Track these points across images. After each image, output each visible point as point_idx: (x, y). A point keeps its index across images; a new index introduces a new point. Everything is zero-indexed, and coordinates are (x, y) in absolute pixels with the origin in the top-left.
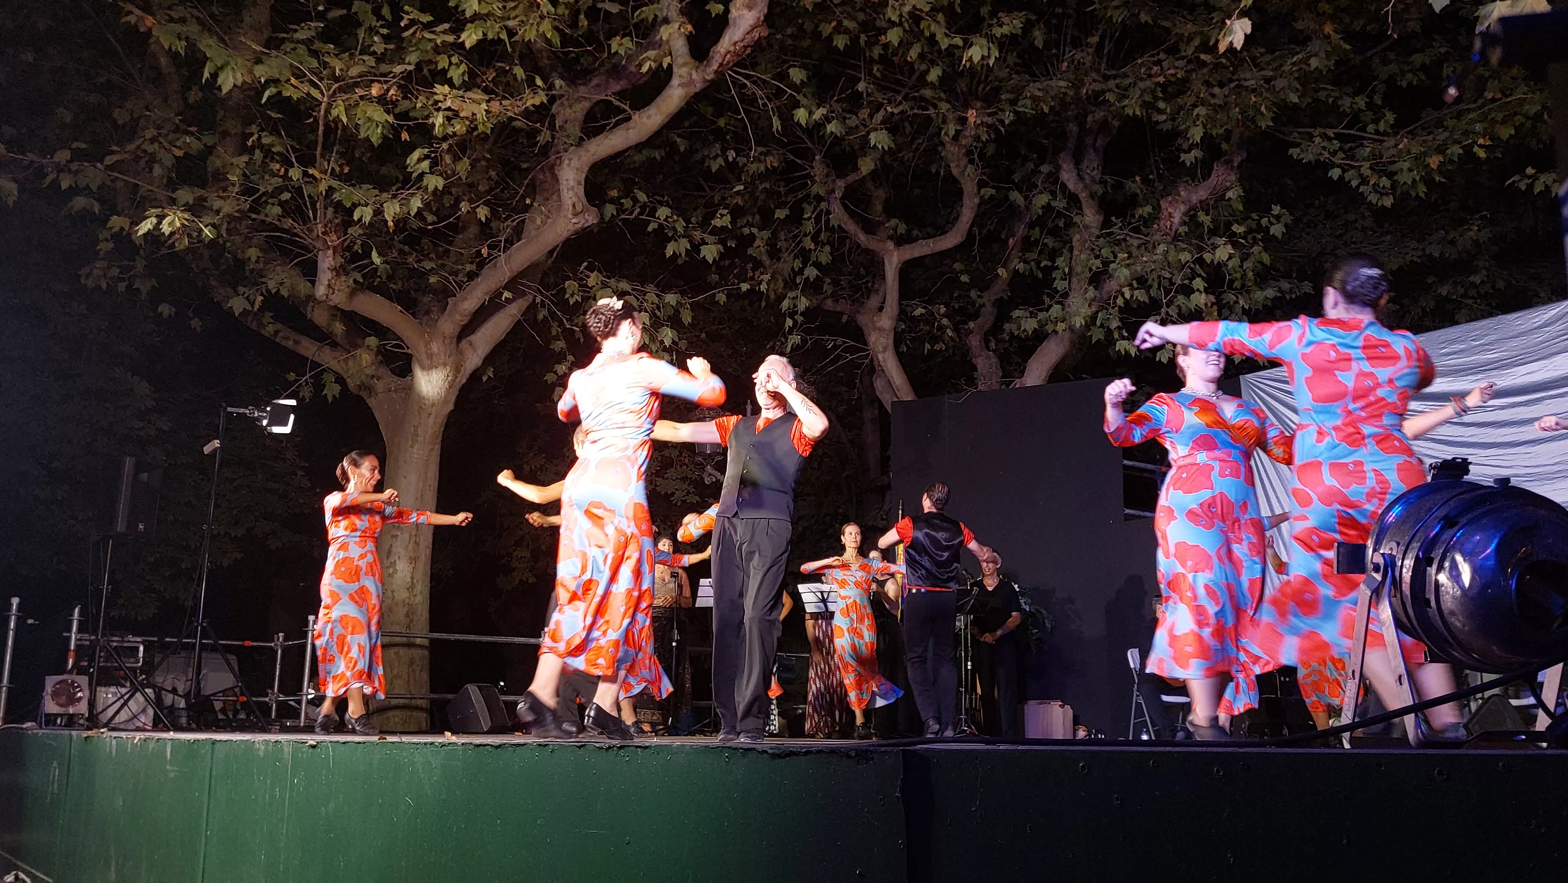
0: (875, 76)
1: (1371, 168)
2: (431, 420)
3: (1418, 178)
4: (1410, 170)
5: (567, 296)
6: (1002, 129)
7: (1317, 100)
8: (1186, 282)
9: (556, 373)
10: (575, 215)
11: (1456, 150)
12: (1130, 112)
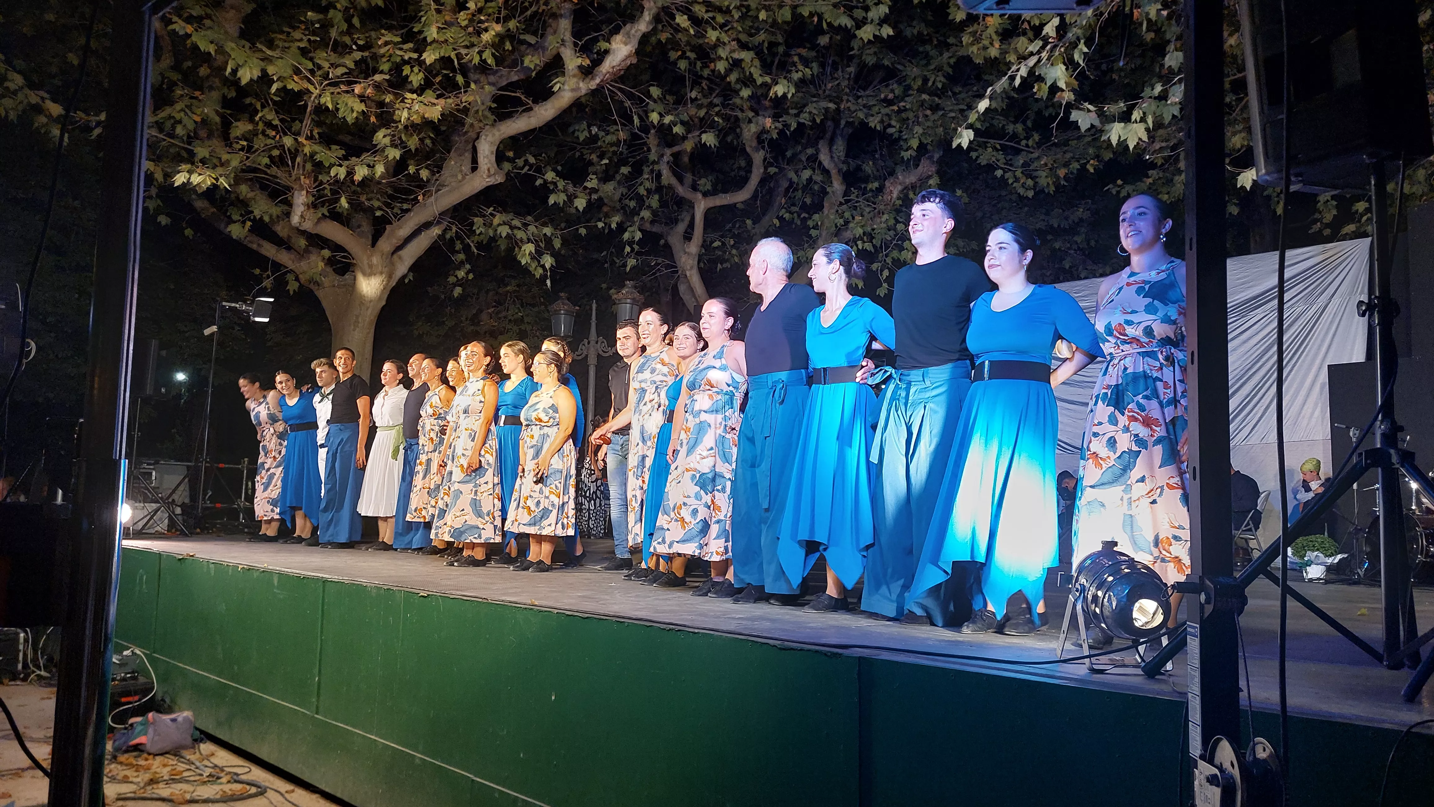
0: (703, 88)
1: (1022, 173)
2: (370, 311)
3: (1051, 183)
4: (1046, 177)
5: (474, 228)
6: (788, 133)
7: (992, 125)
8: (899, 242)
9: (456, 276)
10: (489, 176)
11: (1075, 166)
12: (872, 125)
